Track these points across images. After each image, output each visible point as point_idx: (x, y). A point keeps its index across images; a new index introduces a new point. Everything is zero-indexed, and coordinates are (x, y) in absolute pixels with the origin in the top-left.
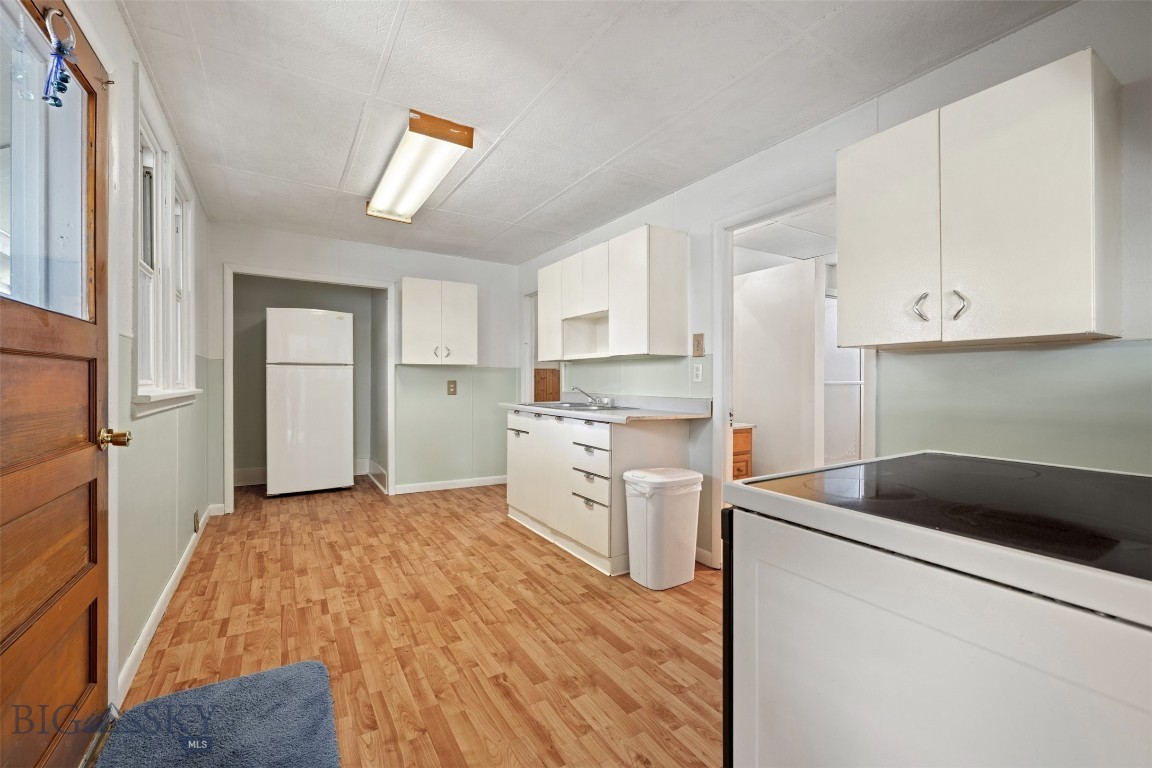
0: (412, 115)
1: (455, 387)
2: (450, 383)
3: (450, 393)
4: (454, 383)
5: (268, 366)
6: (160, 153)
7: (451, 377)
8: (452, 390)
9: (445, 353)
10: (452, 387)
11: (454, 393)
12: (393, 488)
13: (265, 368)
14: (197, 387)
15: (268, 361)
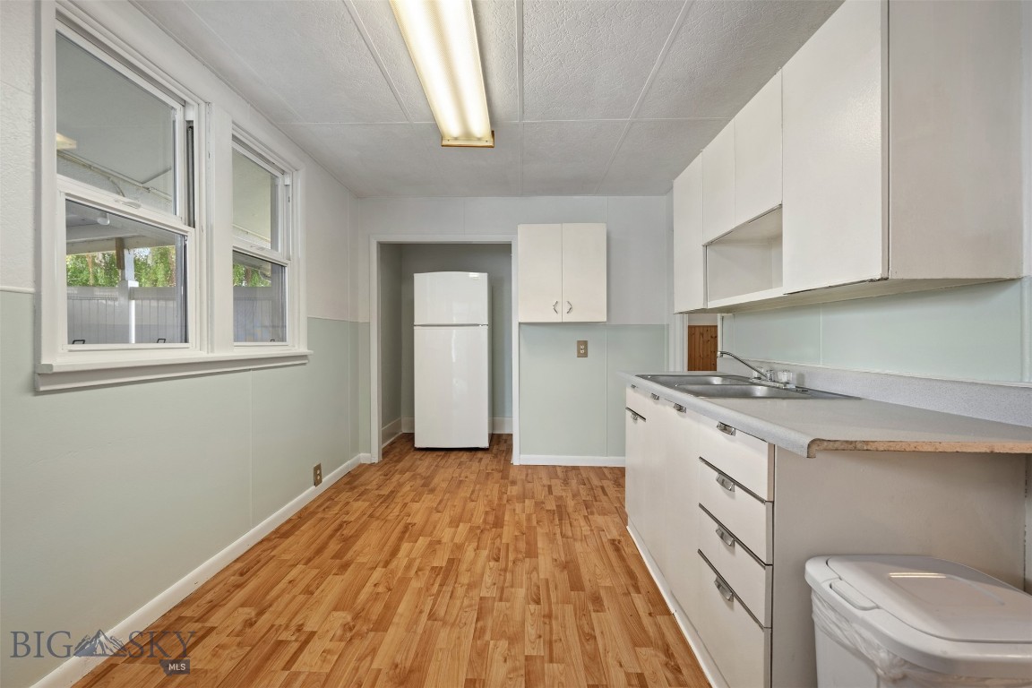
1: (586, 349)
2: (579, 343)
3: (580, 355)
4: (585, 343)
5: (415, 328)
6: (203, 105)
7: (581, 339)
8: (582, 352)
9: (566, 308)
10: (583, 349)
11: (585, 355)
12: (518, 458)
13: (413, 330)
14: (309, 349)
15: (415, 323)
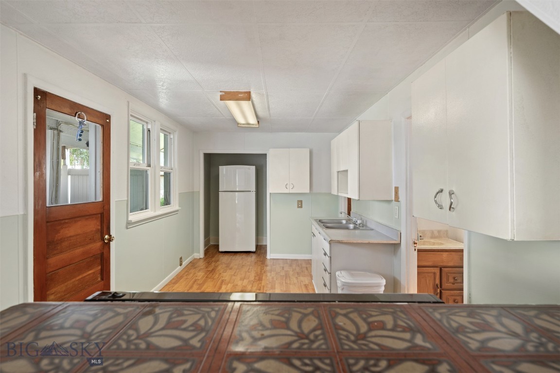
0: (221, 93)
1: (302, 204)
2: (298, 201)
3: (298, 207)
4: (301, 201)
5: (219, 193)
8: (300, 205)
9: (291, 187)
11: (301, 207)
12: (270, 256)
14: (179, 207)
15: (220, 190)
